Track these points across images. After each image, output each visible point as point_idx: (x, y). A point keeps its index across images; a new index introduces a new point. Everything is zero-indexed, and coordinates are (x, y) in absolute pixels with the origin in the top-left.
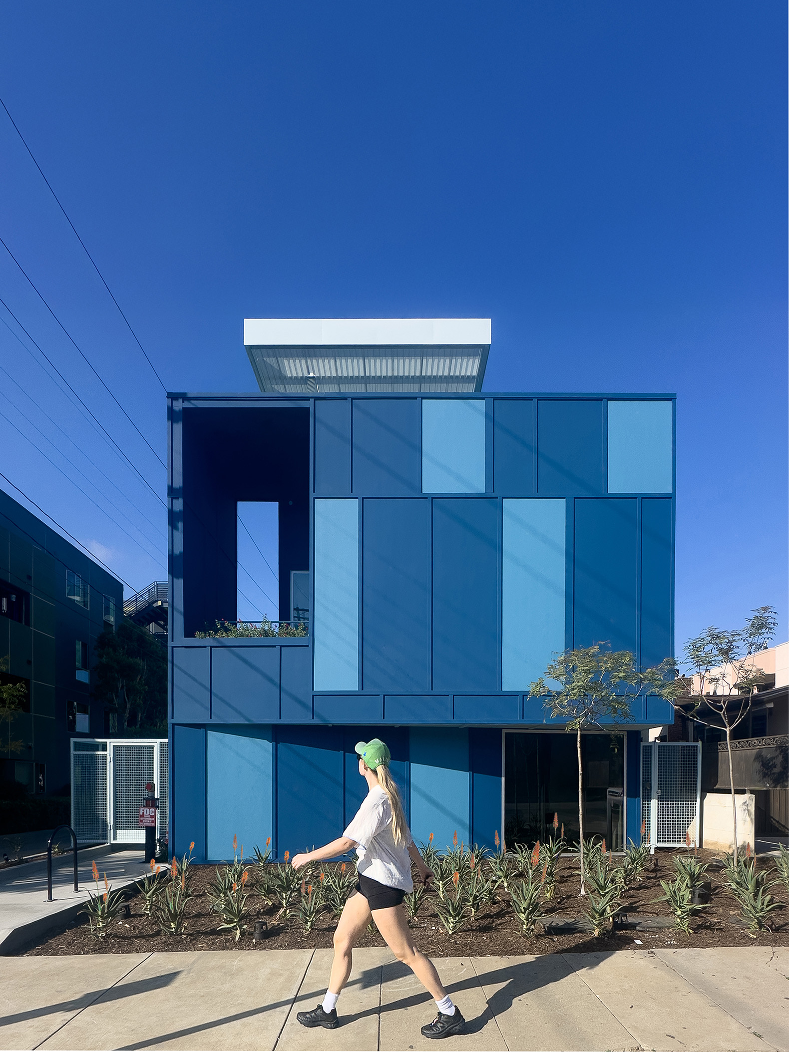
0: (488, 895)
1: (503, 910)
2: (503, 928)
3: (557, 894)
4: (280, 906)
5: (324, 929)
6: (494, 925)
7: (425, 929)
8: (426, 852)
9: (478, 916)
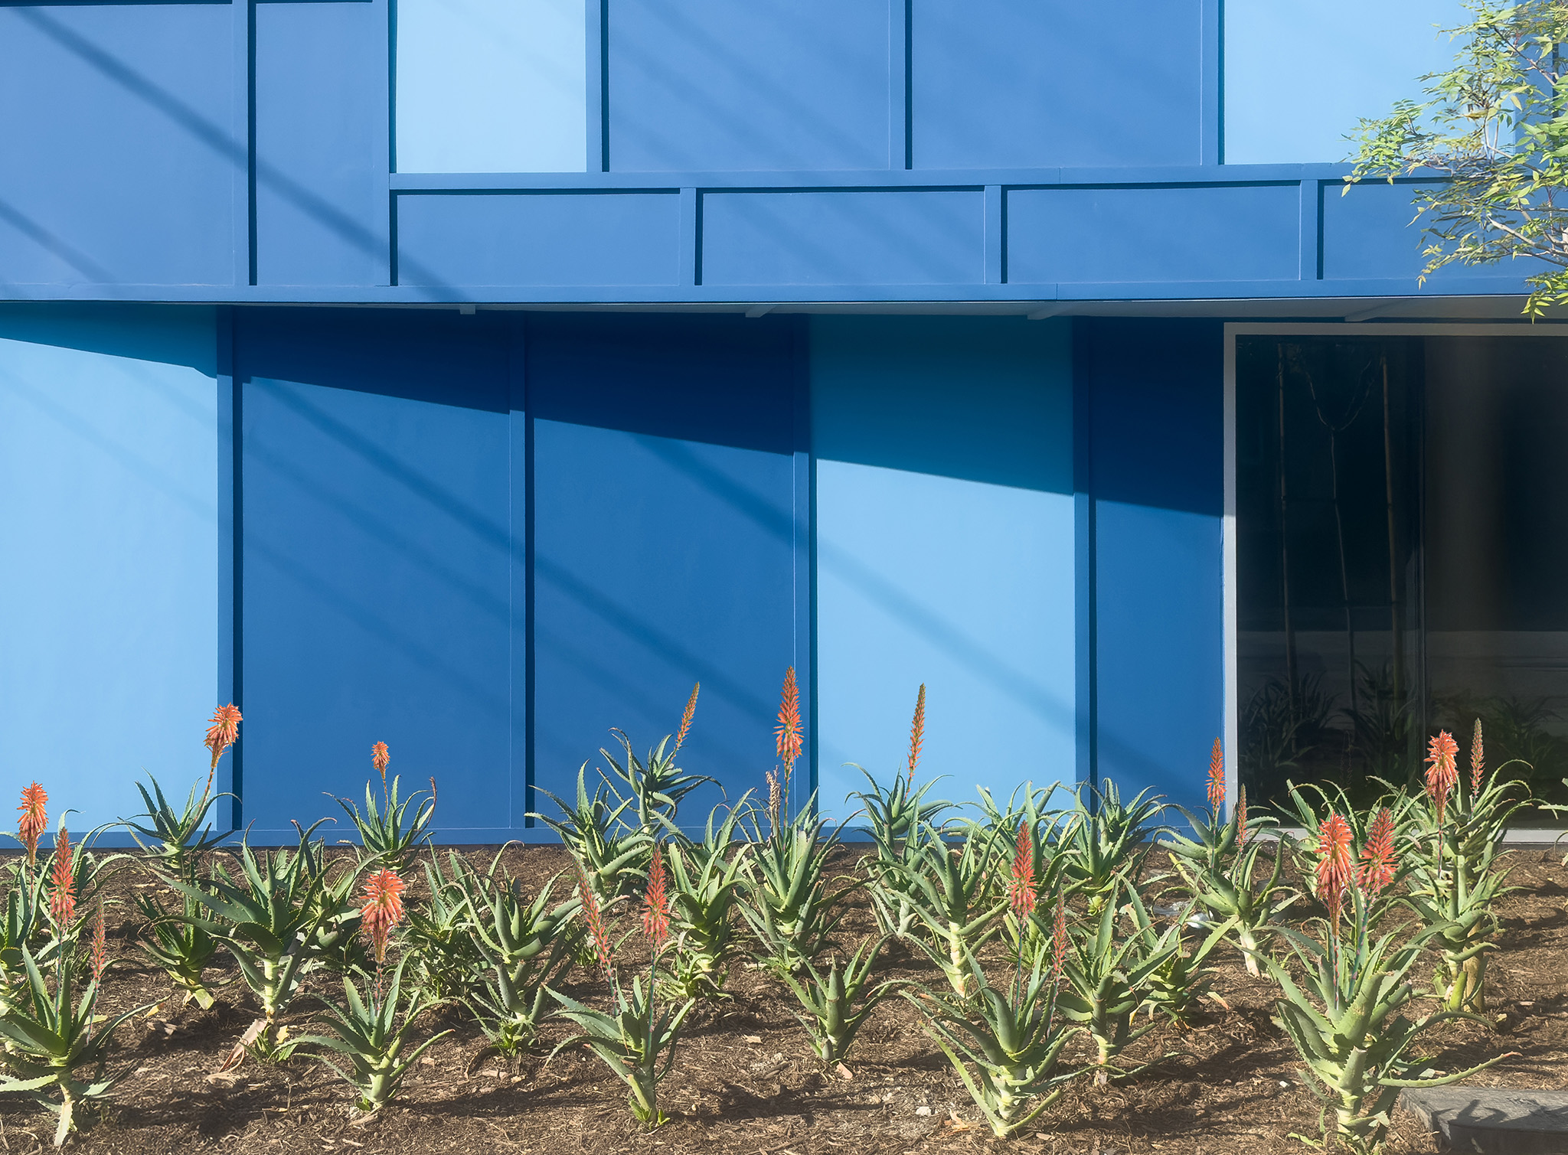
0: (1169, 986)
1: (1237, 1047)
2: (1242, 1123)
3: (1492, 992)
4: (251, 1009)
5: (440, 1103)
6: (1199, 1106)
7: (885, 1113)
8: (888, 810)
9: (1128, 1069)
